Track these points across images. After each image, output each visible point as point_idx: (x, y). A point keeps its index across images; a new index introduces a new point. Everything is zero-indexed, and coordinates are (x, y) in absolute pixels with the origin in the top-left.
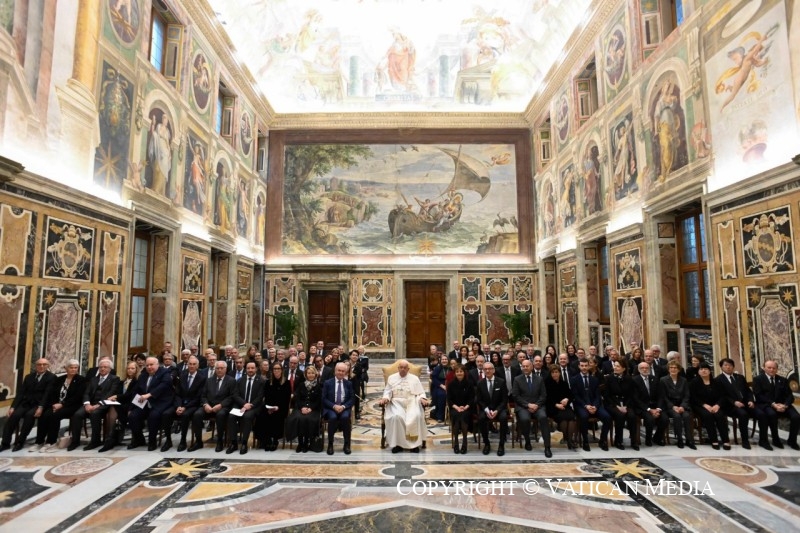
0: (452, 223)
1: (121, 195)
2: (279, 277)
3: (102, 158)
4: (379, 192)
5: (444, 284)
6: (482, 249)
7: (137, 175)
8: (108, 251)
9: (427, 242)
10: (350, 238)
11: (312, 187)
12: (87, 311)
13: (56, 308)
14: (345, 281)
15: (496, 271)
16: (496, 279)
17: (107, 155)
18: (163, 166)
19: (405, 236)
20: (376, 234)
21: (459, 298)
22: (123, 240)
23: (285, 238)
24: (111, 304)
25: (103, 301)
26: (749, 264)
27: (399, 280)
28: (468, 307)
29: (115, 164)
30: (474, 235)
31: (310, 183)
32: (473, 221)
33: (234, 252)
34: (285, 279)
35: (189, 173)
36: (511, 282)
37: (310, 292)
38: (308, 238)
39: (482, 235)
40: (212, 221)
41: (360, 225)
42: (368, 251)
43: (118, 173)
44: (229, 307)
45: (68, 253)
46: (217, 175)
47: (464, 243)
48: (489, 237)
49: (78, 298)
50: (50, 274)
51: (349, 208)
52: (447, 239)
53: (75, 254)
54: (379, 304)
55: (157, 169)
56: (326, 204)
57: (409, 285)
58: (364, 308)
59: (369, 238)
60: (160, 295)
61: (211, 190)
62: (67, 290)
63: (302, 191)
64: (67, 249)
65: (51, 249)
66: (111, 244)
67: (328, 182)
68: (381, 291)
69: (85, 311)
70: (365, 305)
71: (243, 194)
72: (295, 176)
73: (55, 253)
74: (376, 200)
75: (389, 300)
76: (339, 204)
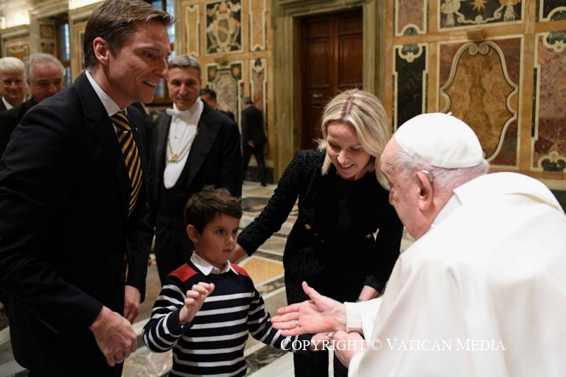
26: (209, 44)
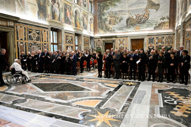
0: (146, 21)
1: (46, 22)
2: (97, 40)
3: (40, 14)
4: (123, 13)
5: (143, 40)
6: (155, 28)
7: (50, 17)
8: (44, 35)
9: (138, 27)
10: (115, 28)
11: (105, 14)
12: (40, 47)
13: (33, 47)
14: (114, 40)
15: (160, 35)
16: (160, 37)
17: (41, 13)
18: (57, 14)
19: (131, 26)
20: (122, 26)
21: (147, 43)
22: (47, 32)
23: (98, 29)
24: (46, 46)
25: (44, 45)
27: (129, 39)
28: (150, 46)
29: (43, 15)
30: (153, 24)
31: (104, 13)
32: (153, 19)
33: (82, 34)
34: (99, 40)
35: (66, 14)
36: (165, 38)
37: (105, 43)
38: (104, 29)
39: (156, 23)
40: (74, 26)
41: (118, 24)
42: (120, 31)
43: (44, 17)
44: (82, 48)
45: (34, 35)
46: (75, 14)
47: (149, 27)
48: (158, 24)
49: (37, 45)
50: (30, 40)
51: (115, 19)
52: (144, 26)
53: (35, 35)
54: (123, 46)
55: (55, 14)
56: (109, 19)
57: (132, 40)
58: (119, 47)
59: (121, 27)
60: (60, 44)
61: (73, 18)
62: (34, 43)
63: (102, 16)
64: (33, 35)
65: (29, 35)
66: (44, 33)
67: (109, 12)
68: (124, 42)
69: (39, 48)
70: (120, 46)
71: (85, 18)
72: (100, 11)
73: (31, 35)
74: (123, 16)
75: (126, 45)
76: (112, 18)
